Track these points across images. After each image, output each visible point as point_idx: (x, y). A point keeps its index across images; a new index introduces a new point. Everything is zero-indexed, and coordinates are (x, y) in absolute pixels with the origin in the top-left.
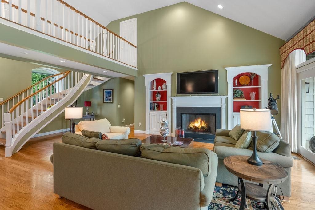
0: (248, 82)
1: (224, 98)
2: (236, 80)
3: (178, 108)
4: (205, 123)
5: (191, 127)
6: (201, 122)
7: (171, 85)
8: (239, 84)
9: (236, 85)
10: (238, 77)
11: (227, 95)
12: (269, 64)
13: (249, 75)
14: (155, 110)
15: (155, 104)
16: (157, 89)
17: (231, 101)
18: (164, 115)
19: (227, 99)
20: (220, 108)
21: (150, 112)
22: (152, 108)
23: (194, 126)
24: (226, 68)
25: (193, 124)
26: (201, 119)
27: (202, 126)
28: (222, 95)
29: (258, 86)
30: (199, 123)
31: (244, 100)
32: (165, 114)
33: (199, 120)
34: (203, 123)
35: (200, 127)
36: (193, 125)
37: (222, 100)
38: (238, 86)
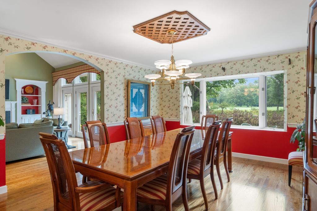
0: (31, 92)
1: (13, 103)
2: (23, 89)
8: (25, 93)
9: (23, 93)
10: (24, 88)
11: (16, 101)
12: (47, 81)
13: (33, 86)
17: (20, 106)
19: (16, 104)
20: (10, 112)
24: (16, 79)
28: (12, 101)
29: (38, 95)
31: (30, 105)
37: (12, 105)
38: (24, 94)
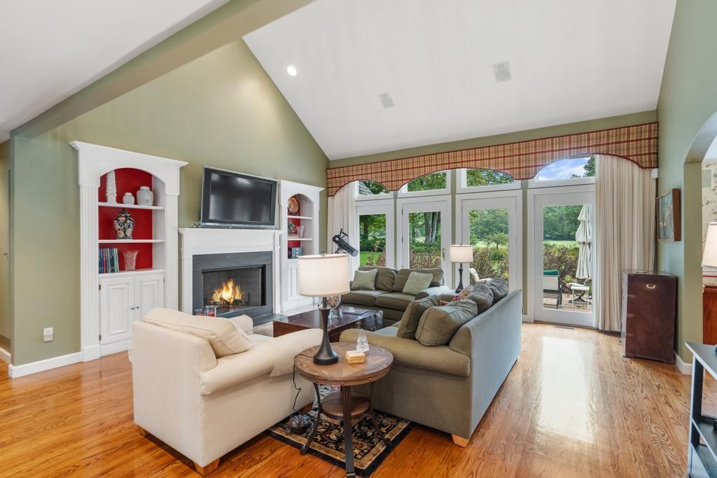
1: (278, 233)
3: (197, 259)
4: (241, 291)
5: (216, 300)
6: (234, 288)
7: (178, 197)
14: (113, 271)
15: (112, 253)
16: (120, 200)
17: (286, 239)
18: (155, 283)
20: (272, 252)
21: (100, 278)
22: (104, 267)
23: (221, 299)
25: (219, 293)
26: (234, 282)
27: (236, 298)
30: (231, 290)
32: (161, 278)
33: (230, 285)
34: (238, 291)
35: (232, 300)
36: (219, 297)
37: (275, 237)
